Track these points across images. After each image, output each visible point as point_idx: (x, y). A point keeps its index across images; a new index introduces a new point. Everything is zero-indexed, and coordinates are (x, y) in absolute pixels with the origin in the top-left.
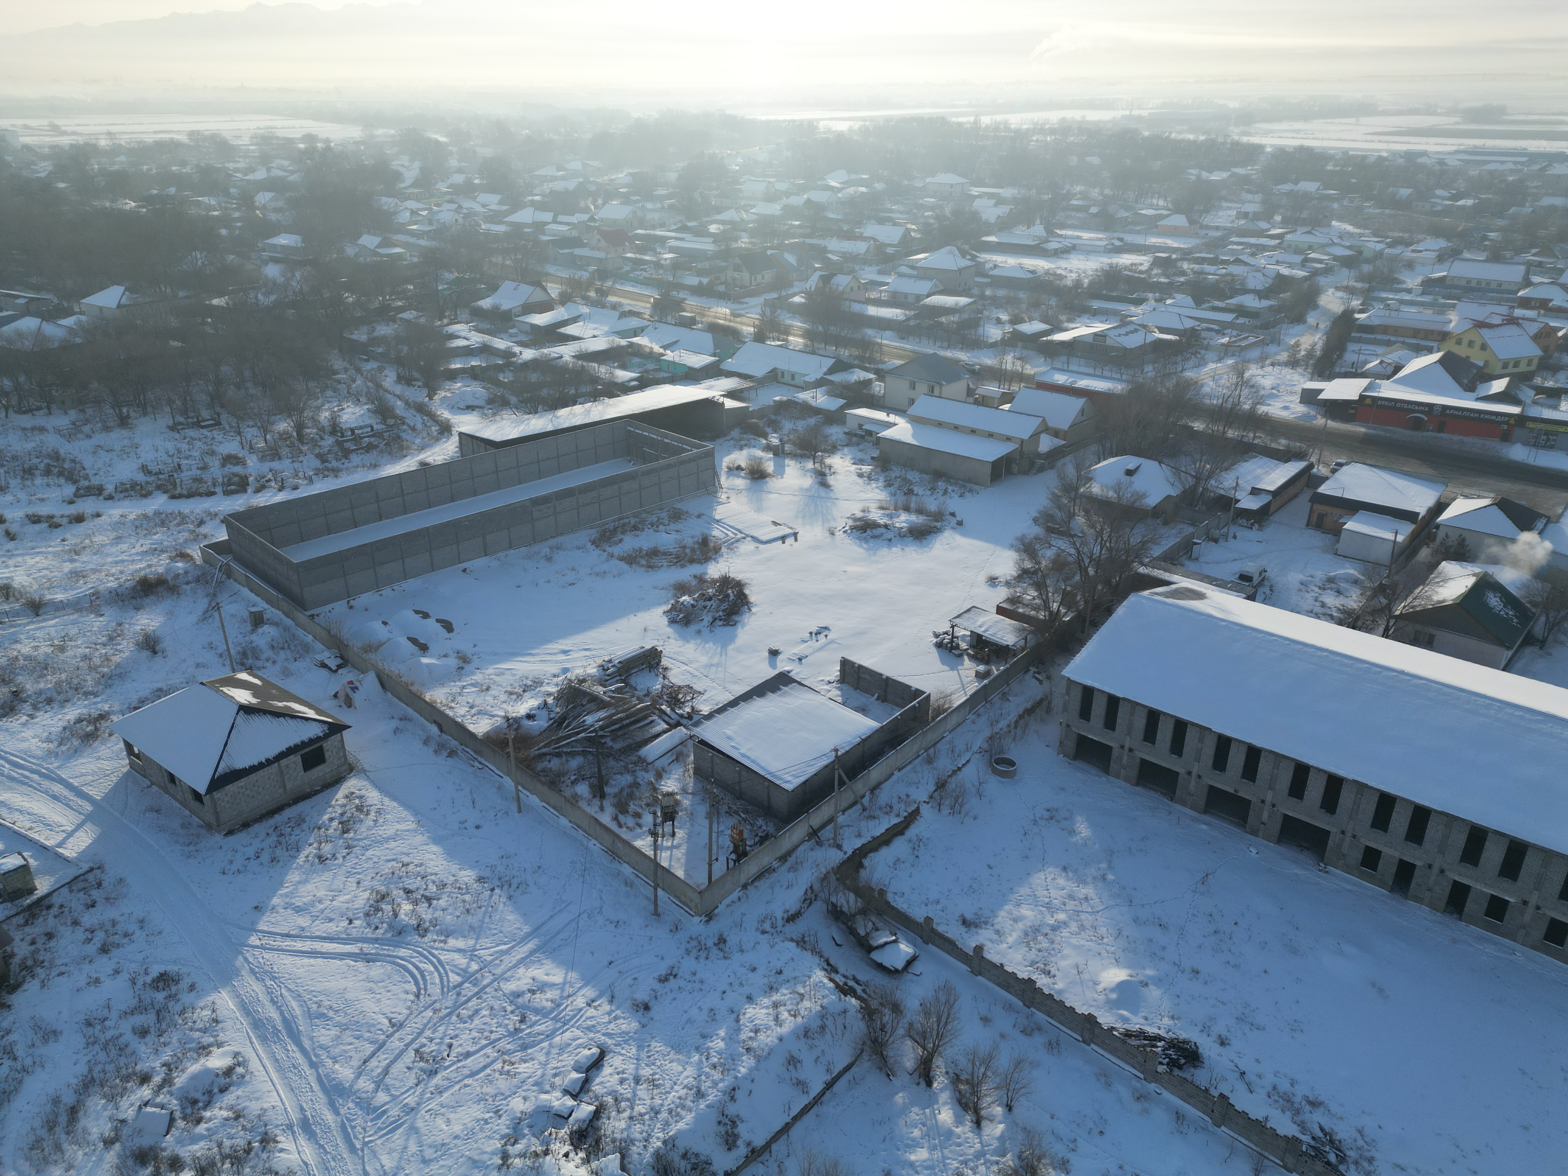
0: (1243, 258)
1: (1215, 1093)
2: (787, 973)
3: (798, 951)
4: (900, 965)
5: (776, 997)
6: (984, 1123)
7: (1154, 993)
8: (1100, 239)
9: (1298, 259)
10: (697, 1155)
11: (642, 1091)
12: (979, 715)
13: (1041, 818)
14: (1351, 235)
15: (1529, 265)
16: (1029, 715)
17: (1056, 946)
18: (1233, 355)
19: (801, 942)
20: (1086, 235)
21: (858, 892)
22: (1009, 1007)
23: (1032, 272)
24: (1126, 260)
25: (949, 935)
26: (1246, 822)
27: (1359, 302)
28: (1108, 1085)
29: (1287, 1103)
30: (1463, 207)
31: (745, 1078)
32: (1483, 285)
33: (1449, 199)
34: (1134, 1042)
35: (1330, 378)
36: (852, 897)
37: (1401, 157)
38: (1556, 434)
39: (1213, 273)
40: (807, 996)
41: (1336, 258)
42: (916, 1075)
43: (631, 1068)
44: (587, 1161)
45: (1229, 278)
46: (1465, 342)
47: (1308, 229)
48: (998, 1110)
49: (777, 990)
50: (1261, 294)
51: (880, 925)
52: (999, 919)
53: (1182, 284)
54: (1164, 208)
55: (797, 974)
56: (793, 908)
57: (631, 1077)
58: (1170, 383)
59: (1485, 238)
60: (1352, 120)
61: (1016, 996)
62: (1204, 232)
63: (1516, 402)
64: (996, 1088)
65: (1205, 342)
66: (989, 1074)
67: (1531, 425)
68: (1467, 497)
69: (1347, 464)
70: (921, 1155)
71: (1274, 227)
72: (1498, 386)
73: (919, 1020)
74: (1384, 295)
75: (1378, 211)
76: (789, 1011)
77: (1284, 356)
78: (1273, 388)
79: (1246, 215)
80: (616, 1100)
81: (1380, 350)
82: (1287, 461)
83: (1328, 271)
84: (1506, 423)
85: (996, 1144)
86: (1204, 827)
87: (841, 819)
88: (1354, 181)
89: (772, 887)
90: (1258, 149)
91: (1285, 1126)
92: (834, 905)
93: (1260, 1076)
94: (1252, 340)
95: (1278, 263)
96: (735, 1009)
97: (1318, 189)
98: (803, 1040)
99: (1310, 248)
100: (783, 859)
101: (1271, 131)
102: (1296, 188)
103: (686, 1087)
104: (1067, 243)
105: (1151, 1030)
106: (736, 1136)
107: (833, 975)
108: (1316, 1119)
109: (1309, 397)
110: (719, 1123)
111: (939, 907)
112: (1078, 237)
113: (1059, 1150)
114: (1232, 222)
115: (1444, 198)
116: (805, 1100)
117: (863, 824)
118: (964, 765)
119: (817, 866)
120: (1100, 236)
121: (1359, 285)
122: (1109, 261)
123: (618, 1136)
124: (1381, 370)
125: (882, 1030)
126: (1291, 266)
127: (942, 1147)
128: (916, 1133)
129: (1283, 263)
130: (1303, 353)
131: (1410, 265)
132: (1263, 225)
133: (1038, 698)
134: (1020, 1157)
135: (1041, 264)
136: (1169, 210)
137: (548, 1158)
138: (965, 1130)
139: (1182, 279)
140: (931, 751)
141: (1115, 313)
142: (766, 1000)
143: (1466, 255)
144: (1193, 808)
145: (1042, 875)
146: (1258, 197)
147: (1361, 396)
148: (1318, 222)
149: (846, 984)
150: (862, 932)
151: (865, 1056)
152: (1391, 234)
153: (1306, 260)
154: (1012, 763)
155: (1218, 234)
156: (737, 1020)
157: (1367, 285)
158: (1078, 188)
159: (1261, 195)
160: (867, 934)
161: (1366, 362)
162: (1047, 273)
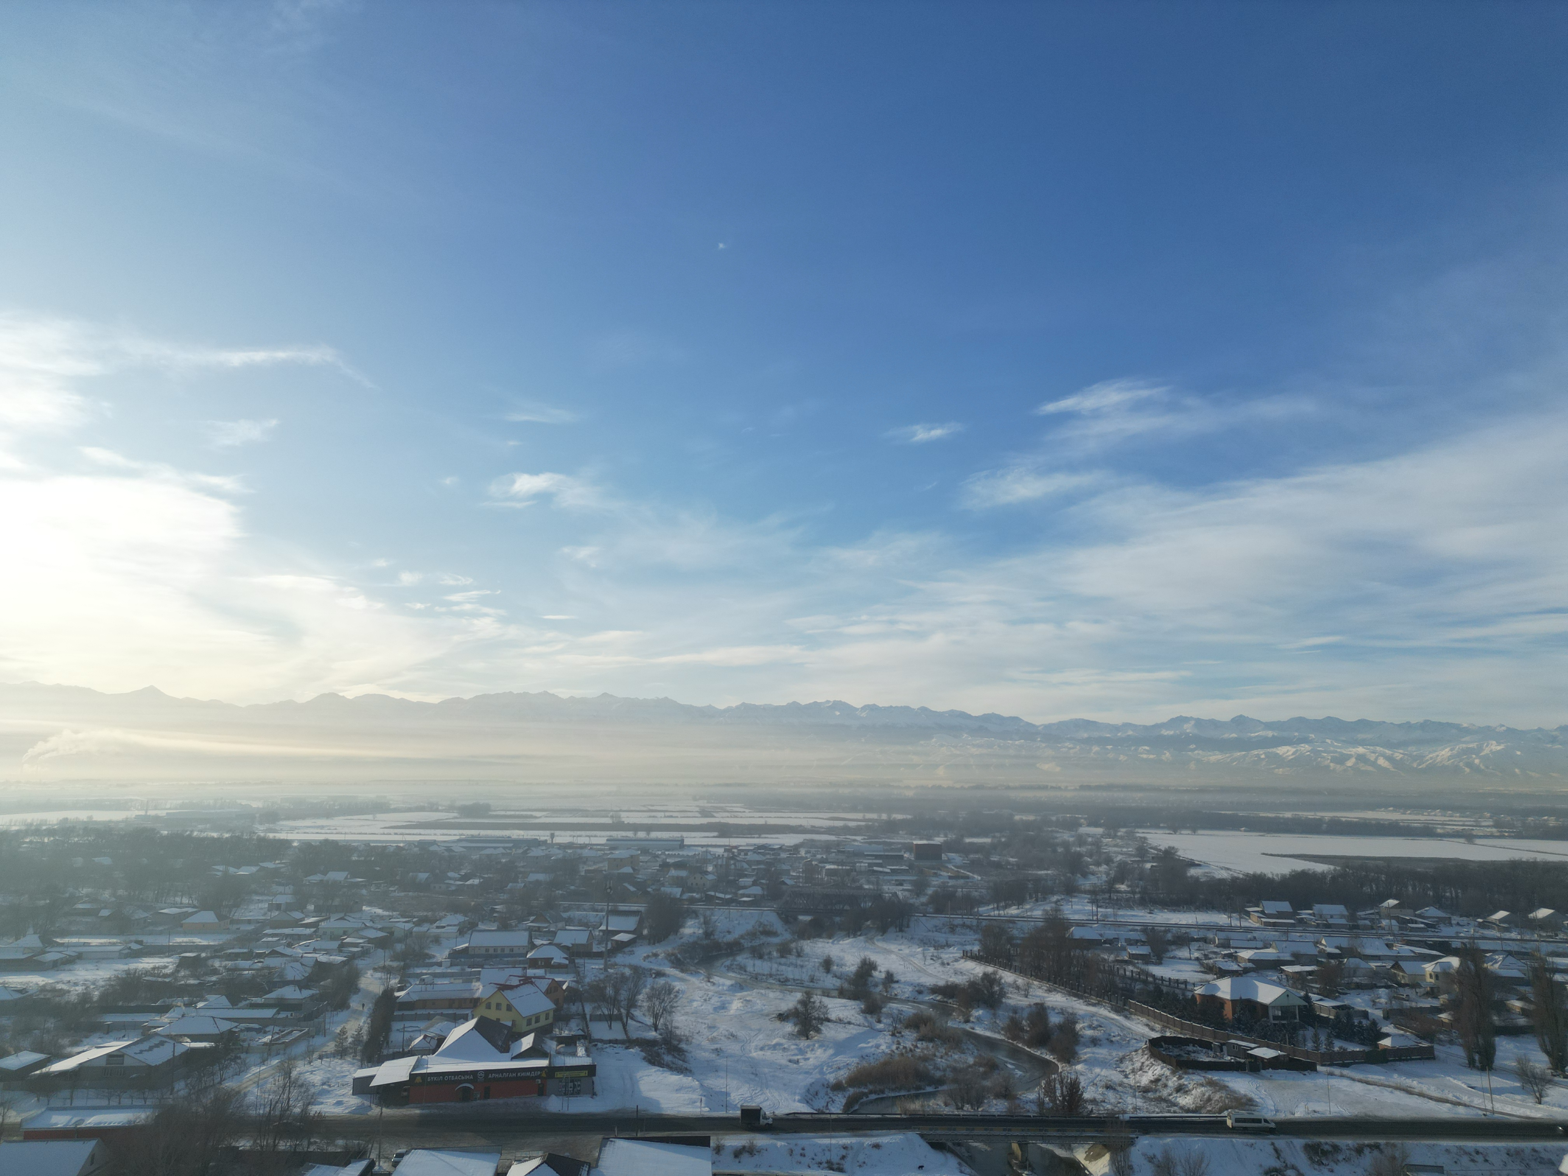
0: (279, 949)
8: (114, 944)
9: (335, 945)
14: (381, 917)
15: (530, 930)
18: (278, 1054)
20: (95, 941)
23: (20, 991)
24: (147, 963)
27: (397, 981)
30: (472, 886)
32: (499, 952)
33: (459, 880)
35: (379, 1062)
37: (416, 846)
38: (579, 1079)
39: (248, 968)
41: (370, 940)
45: (266, 971)
46: (493, 1006)
47: (342, 915)
50: (301, 985)
53: (215, 983)
54: (189, 906)
58: (208, 1099)
59: (493, 910)
60: (370, 817)
62: (235, 927)
63: (544, 1055)
65: (246, 1044)
67: (559, 1075)
68: (520, 1161)
69: (407, 1153)
71: (308, 916)
72: (527, 1042)
74: (418, 971)
75: (403, 894)
77: (331, 1047)
78: (323, 1084)
79: (278, 907)
81: (422, 1025)
82: (346, 1164)
83: (365, 953)
84: (539, 1077)
88: (378, 869)
90: (286, 843)
94: (296, 1034)
95: (315, 951)
97: (346, 878)
99: (345, 933)
101: (296, 828)
102: (326, 878)
104: (71, 952)
109: (362, 1086)
112: (85, 944)
114: (265, 914)
115: (455, 879)
120: (115, 940)
121: (395, 964)
122: (126, 967)
124: (426, 1045)
126: (328, 952)
129: (321, 950)
130: (350, 1040)
131: (437, 940)
132: (297, 915)
135: (35, 980)
136: (194, 907)
139: (214, 978)
141: (135, 1026)
143: (481, 926)
146: (289, 889)
147: (410, 1074)
148: (349, 908)
152: (415, 914)
153: (343, 945)
155: (251, 927)
157: (402, 963)
158: (85, 891)
159: (292, 887)
161: (412, 1039)
162: (43, 989)
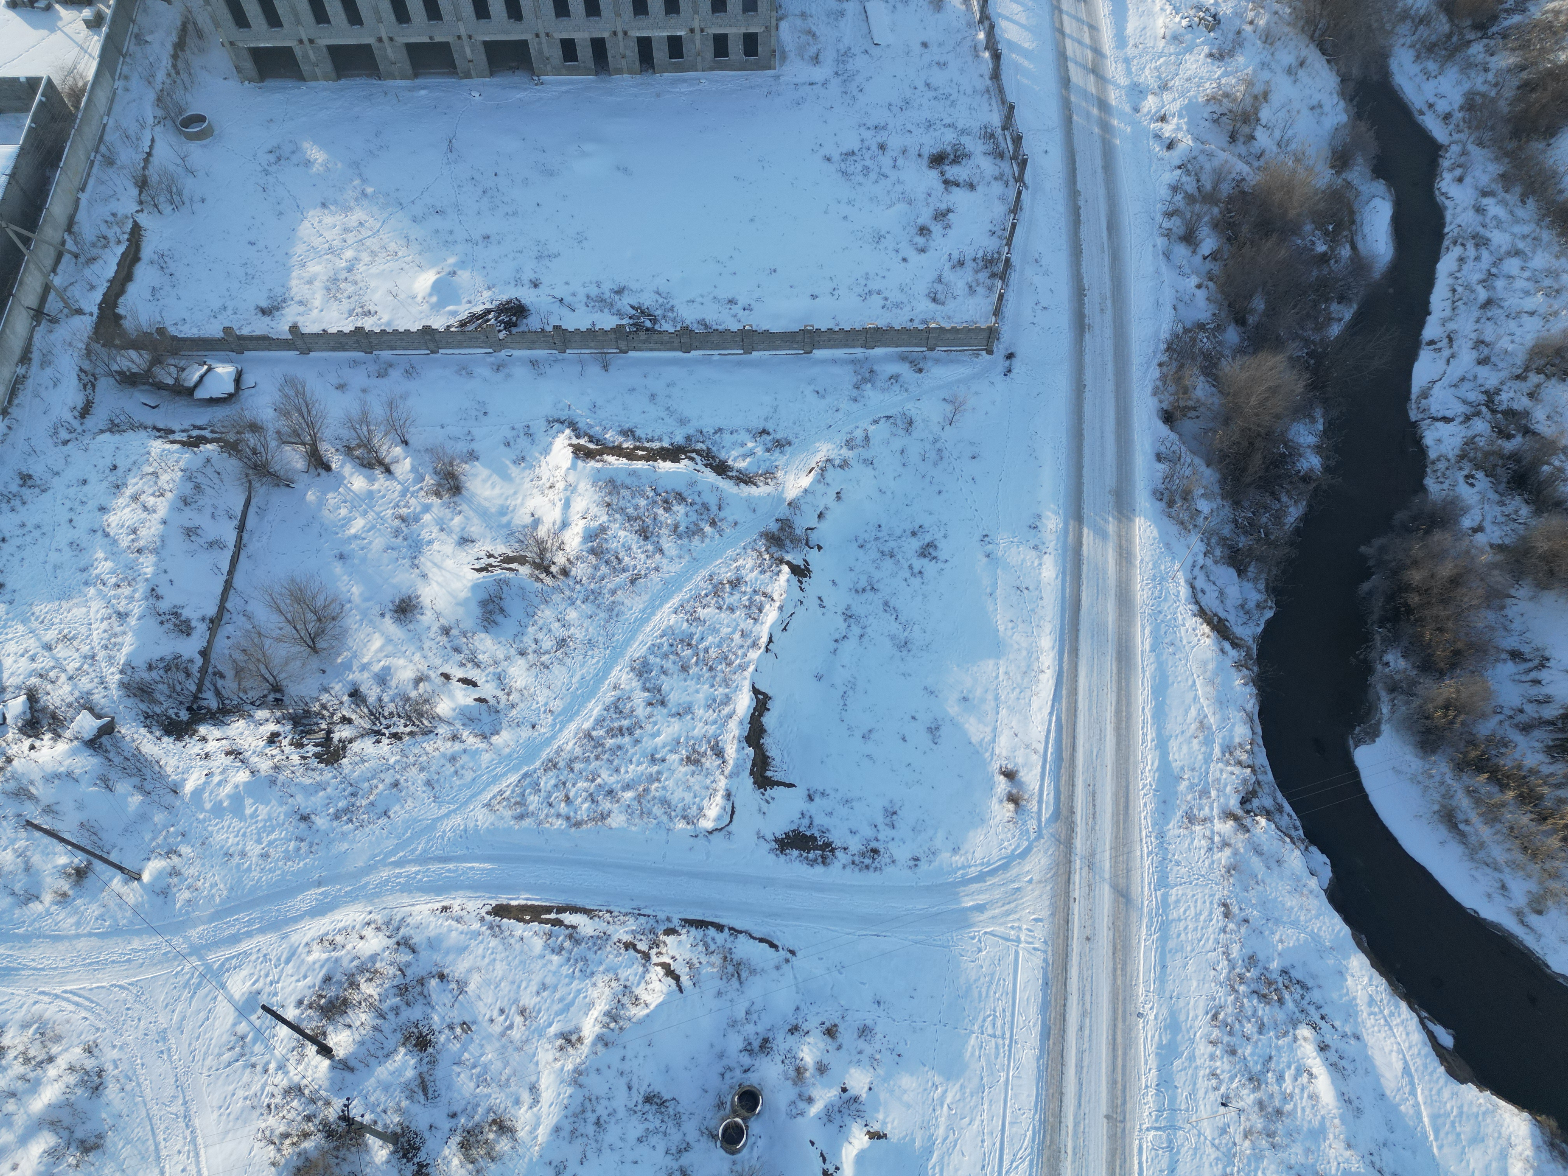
1: (549, 328)
2: (123, 464)
3: (117, 437)
4: (231, 389)
5: (129, 491)
6: (392, 468)
7: (464, 276)
10: (162, 659)
11: (61, 651)
12: (126, 78)
13: (269, 165)
16: (183, 50)
17: (361, 285)
19: (114, 427)
21: (136, 345)
22: (355, 363)
25: (258, 333)
26: (455, 67)
28: (470, 374)
29: (601, 302)
31: (156, 574)
34: (470, 327)
36: (133, 354)
40: (160, 471)
42: (312, 469)
43: (32, 644)
44: (57, 736)
48: (398, 450)
49: (125, 485)
51: (182, 363)
52: (294, 290)
55: (133, 458)
56: (79, 400)
57: (39, 650)
61: (355, 349)
64: (386, 434)
66: (372, 428)
70: (358, 525)
73: (282, 424)
76: (153, 495)
80: (41, 676)
85: (411, 476)
86: (423, 92)
87: (57, 281)
89: (37, 395)
91: (607, 321)
92: (121, 373)
93: (574, 295)
96: (96, 527)
98: (187, 510)
100: (25, 358)
103: (102, 620)
105: (479, 309)
106: (187, 622)
107: (171, 437)
108: (625, 302)
110: (162, 623)
111: (229, 312)
113: (462, 447)
116: (228, 554)
117: (87, 272)
118: (151, 147)
119: (70, 344)
123: (71, 699)
125: (255, 453)
127: (371, 507)
128: (343, 512)
133: (179, 23)
134: (436, 473)
137: (15, 763)
138: (381, 482)
140: (103, 148)
142: (120, 500)
144: (404, 77)
145: (306, 224)
149: (190, 437)
150: (170, 381)
151: (256, 484)
154: (201, 119)
156: (107, 535)
160: (176, 379)
